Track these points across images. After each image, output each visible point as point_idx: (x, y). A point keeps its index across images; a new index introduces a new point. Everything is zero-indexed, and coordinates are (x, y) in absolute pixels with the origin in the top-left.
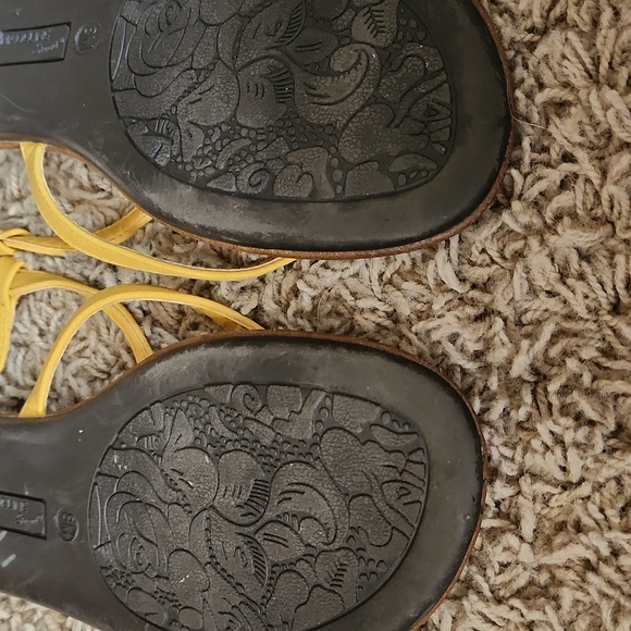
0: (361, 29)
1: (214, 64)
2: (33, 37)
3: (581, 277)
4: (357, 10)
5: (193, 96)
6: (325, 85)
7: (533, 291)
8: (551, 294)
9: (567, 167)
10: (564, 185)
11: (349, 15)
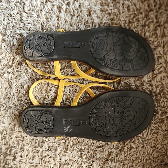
0: (133, 46)
1: (110, 50)
2: (72, 43)
3: (164, 79)
4: (132, 43)
5: (107, 55)
6: (129, 54)
7: (157, 82)
8: (160, 82)
9: (161, 65)
10: (161, 67)
11: (131, 44)
